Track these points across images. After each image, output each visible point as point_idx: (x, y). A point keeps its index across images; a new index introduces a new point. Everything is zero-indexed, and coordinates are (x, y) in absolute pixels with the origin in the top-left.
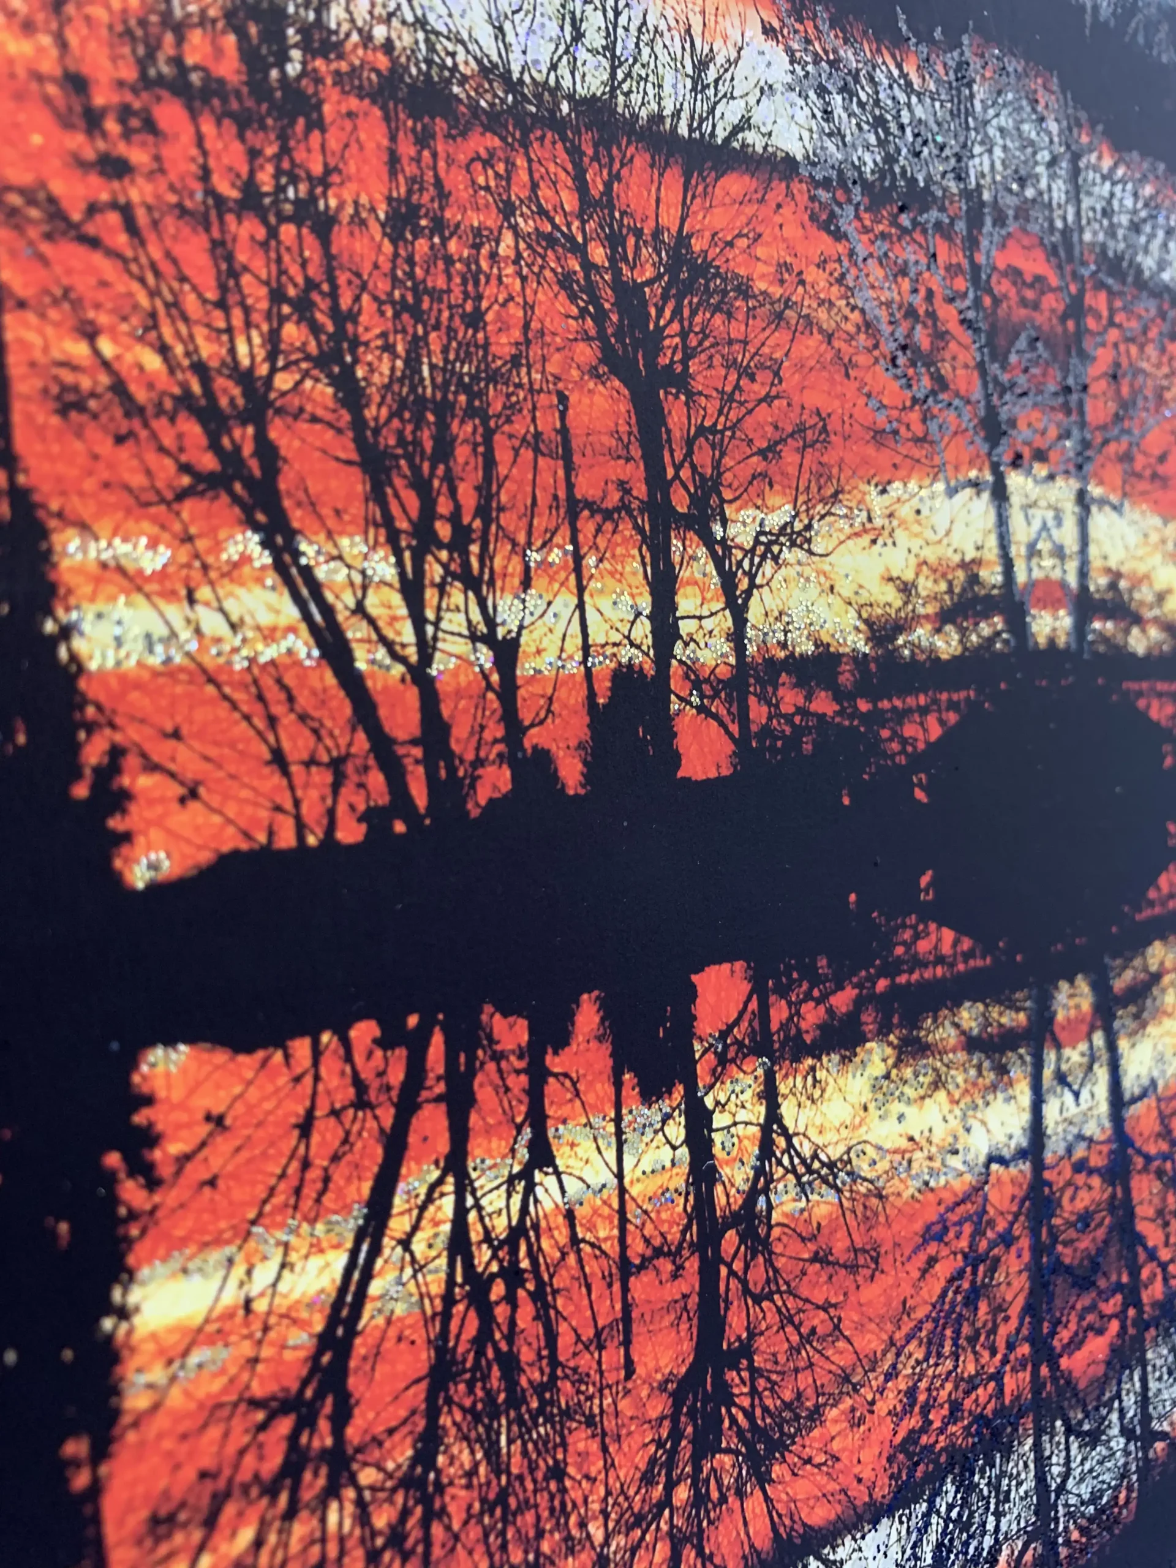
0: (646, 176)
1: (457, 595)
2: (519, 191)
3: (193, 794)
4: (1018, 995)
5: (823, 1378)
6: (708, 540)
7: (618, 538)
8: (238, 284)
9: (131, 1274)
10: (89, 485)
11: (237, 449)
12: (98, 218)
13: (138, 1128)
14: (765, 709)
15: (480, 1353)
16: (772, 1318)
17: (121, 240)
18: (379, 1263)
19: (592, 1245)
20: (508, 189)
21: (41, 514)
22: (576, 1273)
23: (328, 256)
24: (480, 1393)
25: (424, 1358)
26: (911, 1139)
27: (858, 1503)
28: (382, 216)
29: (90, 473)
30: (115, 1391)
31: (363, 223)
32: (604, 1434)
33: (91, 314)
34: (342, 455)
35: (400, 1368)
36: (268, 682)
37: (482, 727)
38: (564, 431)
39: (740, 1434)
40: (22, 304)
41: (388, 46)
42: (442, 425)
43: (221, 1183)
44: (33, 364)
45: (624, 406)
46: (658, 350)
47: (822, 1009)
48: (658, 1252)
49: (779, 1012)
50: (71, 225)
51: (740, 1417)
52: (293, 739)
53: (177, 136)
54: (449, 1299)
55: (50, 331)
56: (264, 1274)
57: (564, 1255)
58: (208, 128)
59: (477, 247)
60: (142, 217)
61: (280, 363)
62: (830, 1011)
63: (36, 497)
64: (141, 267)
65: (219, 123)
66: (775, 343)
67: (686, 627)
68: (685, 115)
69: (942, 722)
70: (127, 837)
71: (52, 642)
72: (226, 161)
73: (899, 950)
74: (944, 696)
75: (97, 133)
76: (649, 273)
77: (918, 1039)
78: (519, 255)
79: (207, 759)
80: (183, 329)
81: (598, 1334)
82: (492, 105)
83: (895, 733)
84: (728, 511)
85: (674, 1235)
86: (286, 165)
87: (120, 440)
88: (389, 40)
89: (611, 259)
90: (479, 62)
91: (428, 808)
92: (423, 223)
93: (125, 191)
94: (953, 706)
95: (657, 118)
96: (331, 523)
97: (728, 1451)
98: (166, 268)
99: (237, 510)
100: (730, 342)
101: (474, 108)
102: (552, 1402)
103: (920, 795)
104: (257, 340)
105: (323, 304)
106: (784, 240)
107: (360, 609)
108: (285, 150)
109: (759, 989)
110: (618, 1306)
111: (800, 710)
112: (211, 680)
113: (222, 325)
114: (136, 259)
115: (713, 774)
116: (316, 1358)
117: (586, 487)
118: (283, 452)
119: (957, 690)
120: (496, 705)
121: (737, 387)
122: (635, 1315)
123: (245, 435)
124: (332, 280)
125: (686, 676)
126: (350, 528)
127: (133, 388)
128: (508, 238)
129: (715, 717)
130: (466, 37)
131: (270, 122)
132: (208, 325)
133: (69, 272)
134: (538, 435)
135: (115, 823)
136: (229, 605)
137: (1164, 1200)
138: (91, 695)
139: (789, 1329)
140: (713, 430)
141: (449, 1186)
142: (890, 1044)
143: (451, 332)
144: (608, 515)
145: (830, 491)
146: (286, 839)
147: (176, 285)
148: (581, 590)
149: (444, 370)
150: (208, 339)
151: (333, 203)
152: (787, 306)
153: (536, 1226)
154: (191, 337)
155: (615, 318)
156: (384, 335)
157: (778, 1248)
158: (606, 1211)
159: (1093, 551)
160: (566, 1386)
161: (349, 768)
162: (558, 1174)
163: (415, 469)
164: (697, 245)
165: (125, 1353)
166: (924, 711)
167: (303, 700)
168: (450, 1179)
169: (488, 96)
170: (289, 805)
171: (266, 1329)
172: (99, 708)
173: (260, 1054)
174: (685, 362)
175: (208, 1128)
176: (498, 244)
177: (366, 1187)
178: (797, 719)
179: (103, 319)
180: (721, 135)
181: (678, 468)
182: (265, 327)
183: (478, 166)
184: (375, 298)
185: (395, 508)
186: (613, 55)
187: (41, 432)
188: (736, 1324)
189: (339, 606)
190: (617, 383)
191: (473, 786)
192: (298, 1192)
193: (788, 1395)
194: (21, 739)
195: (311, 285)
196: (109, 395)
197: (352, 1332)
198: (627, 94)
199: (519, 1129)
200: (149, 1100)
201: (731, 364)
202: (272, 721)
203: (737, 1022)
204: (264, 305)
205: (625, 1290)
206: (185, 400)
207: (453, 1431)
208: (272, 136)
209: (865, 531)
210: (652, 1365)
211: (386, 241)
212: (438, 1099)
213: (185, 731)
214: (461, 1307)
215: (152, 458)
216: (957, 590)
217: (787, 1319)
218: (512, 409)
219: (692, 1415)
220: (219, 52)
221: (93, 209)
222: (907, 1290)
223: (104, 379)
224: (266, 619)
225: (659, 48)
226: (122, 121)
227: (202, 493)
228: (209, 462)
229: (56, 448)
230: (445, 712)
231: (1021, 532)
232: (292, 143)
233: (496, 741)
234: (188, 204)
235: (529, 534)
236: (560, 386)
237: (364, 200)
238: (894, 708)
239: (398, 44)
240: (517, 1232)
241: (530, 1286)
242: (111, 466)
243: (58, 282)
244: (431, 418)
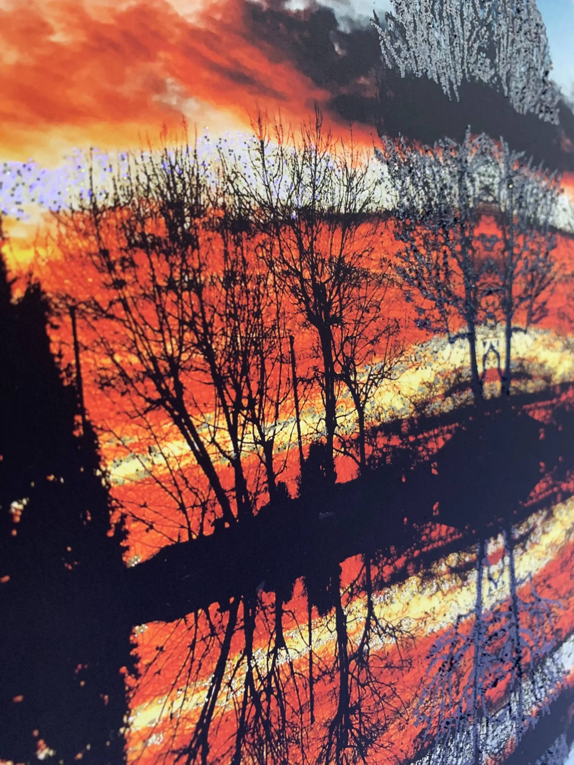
0: (327, 235)
1: (250, 428)
2: (276, 255)
3: (151, 527)
4: (473, 547)
5: (388, 713)
6: (349, 383)
7: (313, 390)
8: (167, 322)
9: (130, 710)
10: (112, 414)
11: (167, 387)
12: (113, 306)
13: (132, 656)
14: (371, 448)
15: (257, 721)
16: (369, 692)
17: (122, 313)
18: (219, 692)
19: (299, 674)
20: (271, 256)
21: (94, 429)
22: (293, 686)
23: (201, 301)
24: (256, 737)
25: (236, 726)
26: (426, 613)
27: (401, 760)
28: (222, 279)
29: (112, 410)
30: (125, 754)
31: (215, 284)
32: (303, 746)
33: (111, 346)
34: (207, 381)
35: (227, 731)
36: (178, 478)
37: (259, 478)
38: (292, 352)
39: (355, 739)
40: (86, 348)
41: (224, 206)
42: (245, 360)
43: (162, 672)
44: (90, 371)
45: (316, 336)
46: (330, 309)
47: (392, 567)
48: (324, 673)
49: (374, 572)
50: (103, 312)
51: (355, 733)
52: (187, 498)
53: (142, 265)
54: (245, 703)
55: (96, 356)
56: (177, 704)
57: (288, 680)
58: (154, 259)
59: (258, 284)
60: (130, 302)
61: (183, 350)
62: (395, 568)
63: (92, 423)
64: (130, 323)
65: (158, 255)
66: (377, 294)
67: (339, 421)
68: (343, 204)
69: (444, 439)
70: (127, 548)
71: (99, 479)
72: (161, 271)
73: (424, 538)
74: (445, 428)
75: (112, 272)
76: (327, 277)
77: (430, 573)
78: (275, 283)
79: (156, 512)
80: (146, 344)
81: (301, 708)
82: (265, 221)
83: (424, 447)
84: (358, 369)
85: (331, 665)
86: (184, 267)
87: (123, 394)
88: (224, 204)
89: (312, 276)
90: (259, 203)
91: (238, 516)
92: (238, 278)
93: (123, 293)
94: (449, 431)
95: (332, 208)
96: (202, 409)
97: (350, 746)
98: (140, 321)
99: (167, 412)
100: (359, 299)
101: (258, 223)
102: (283, 737)
103: (434, 472)
104: (174, 342)
105: (199, 321)
106: (384, 248)
107: (213, 441)
108: (184, 261)
109: (367, 564)
110: (309, 696)
111: (386, 446)
112: (158, 482)
113: (161, 339)
114: (128, 320)
115: (350, 479)
116: (196, 732)
117: (300, 372)
118: (184, 385)
119: (451, 424)
120: (264, 468)
121: (362, 317)
122: (315, 698)
123: (170, 382)
124: (202, 310)
125: (340, 441)
126: (209, 410)
127: (128, 372)
128: (271, 277)
129: (351, 455)
130: (254, 193)
131: (178, 250)
132: (156, 341)
133: (103, 331)
134: (282, 355)
135: (123, 544)
136: (165, 451)
137: (532, 621)
138: (114, 497)
139: (375, 696)
140: (352, 337)
141: (245, 660)
142: (419, 576)
143: (249, 321)
144: (309, 381)
145: (400, 351)
146: (185, 538)
147: (143, 327)
148: (298, 414)
149: (246, 338)
150: (156, 346)
151: (203, 278)
152: (384, 277)
153: (278, 670)
154: (149, 347)
155: (313, 300)
156: (223, 329)
157: (371, 665)
158: (305, 660)
159: (512, 351)
160: (289, 730)
161: (208, 505)
162: (286, 649)
163: (235, 380)
164: (347, 260)
165: (128, 740)
166: (436, 436)
167: (191, 483)
168: (246, 657)
169: (263, 217)
170: (186, 525)
171: (178, 724)
172: (117, 500)
173: (176, 622)
174: (341, 312)
175: (158, 652)
176: (267, 280)
177: (215, 665)
178: (384, 450)
179: (116, 347)
180: (358, 208)
181: (337, 356)
182: (177, 336)
183: (259, 248)
184: (220, 315)
185: (227, 398)
186: (314, 185)
187: (94, 398)
188: (354, 696)
189: (205, 442)
190: (313, 327)
191: (255, 503)
192: (190, 671)
193: (374, 722)
194: (89, 518)
195: (195, 314)
196: (119, 377)
197: (209, 721)
198: (319, 201)
199: (272, 634)
200: (136, 646)
201: (360, 308)
202: (180, 493)
203: (357, 579)
204: (176, 328)
205: (311, 689)
206: (148, 373)
207: (246, 752)
208: (179, 256)
209: (414, 365)
210: (321, 717)
211: (224, 290)
212: (242, 628)
213: (148, 504)
214: (249, 705)
215: (135, 398)
216: (452, 382)
217: (375, 692)
218: (272, 347)
219: (337, 735)
220: (158, 225)
221: (111, 303)
222: (423, 673)
223: (117, 371)
224: (178, 453)
225: (333, 177)
226: (122, 265)
227: (154, 409)
228: (157, 396)
229: (99, 402)
230: (245, 475)
231: (480, 350)
232: (187, 257)
233: (264, 483)
234: (147, 292)
235: (278, 396)
236: (291, 333)
237: (215, 274)
238: (425, 437)
239: (227, 204)
240: (271, 674)
241: (276, 693)
242: (120, 405)
243: (99, 336)
244: (241, 358)
